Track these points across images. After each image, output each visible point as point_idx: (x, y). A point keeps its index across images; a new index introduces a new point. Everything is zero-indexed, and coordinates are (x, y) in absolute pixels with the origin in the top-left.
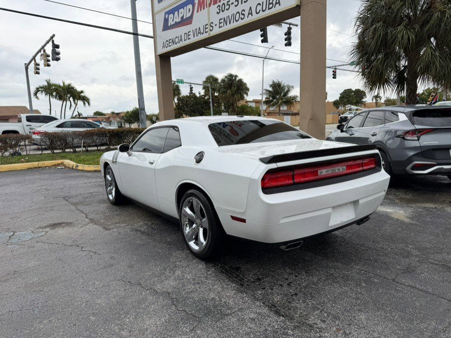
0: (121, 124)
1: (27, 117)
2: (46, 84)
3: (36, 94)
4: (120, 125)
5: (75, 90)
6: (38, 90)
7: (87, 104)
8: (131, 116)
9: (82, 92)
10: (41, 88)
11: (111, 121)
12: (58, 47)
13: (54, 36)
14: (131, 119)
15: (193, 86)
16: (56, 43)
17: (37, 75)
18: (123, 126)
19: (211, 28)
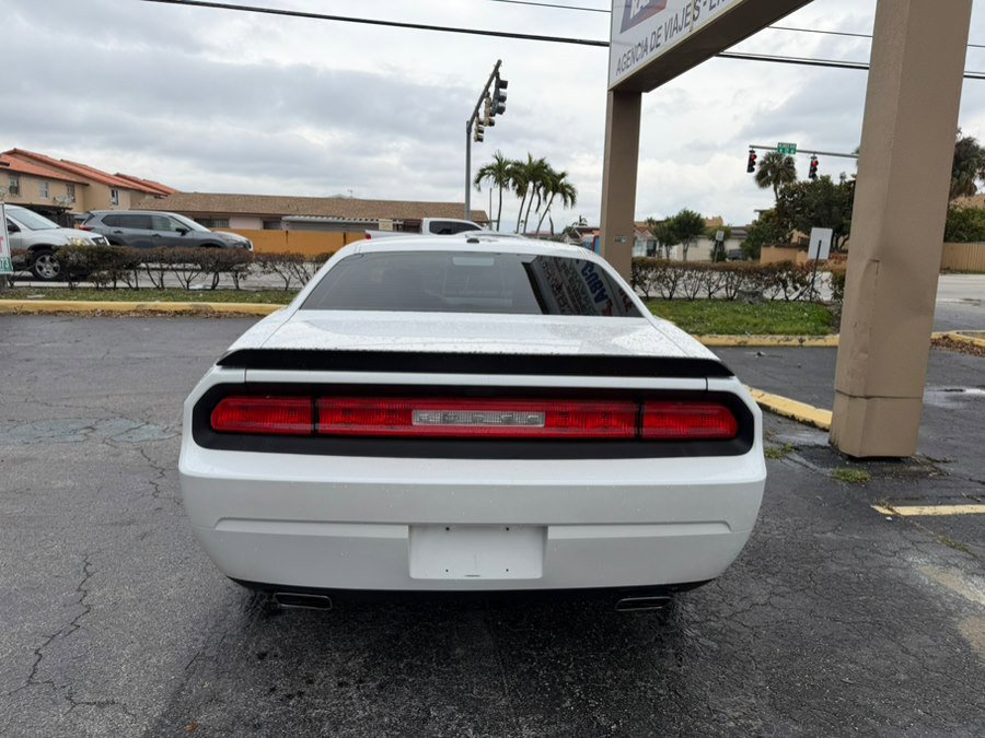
0: (655, 246)
1: (432, 224)
2: (496, 162)
3: (478, 181)
4: (651, 248)
5: (550, 173)
6: (482, 173)
7: (569, 199)
8: (671, 228)
9: (563, 175)
10: (489, 168)
11: (635, 238)
12: (503, 85)
13: (499, 63)
14: (672, 234)
15: (820, 158)
16: (502, 78)
17: (479, 142)
18: (657, 249)
19: (696, 13)
